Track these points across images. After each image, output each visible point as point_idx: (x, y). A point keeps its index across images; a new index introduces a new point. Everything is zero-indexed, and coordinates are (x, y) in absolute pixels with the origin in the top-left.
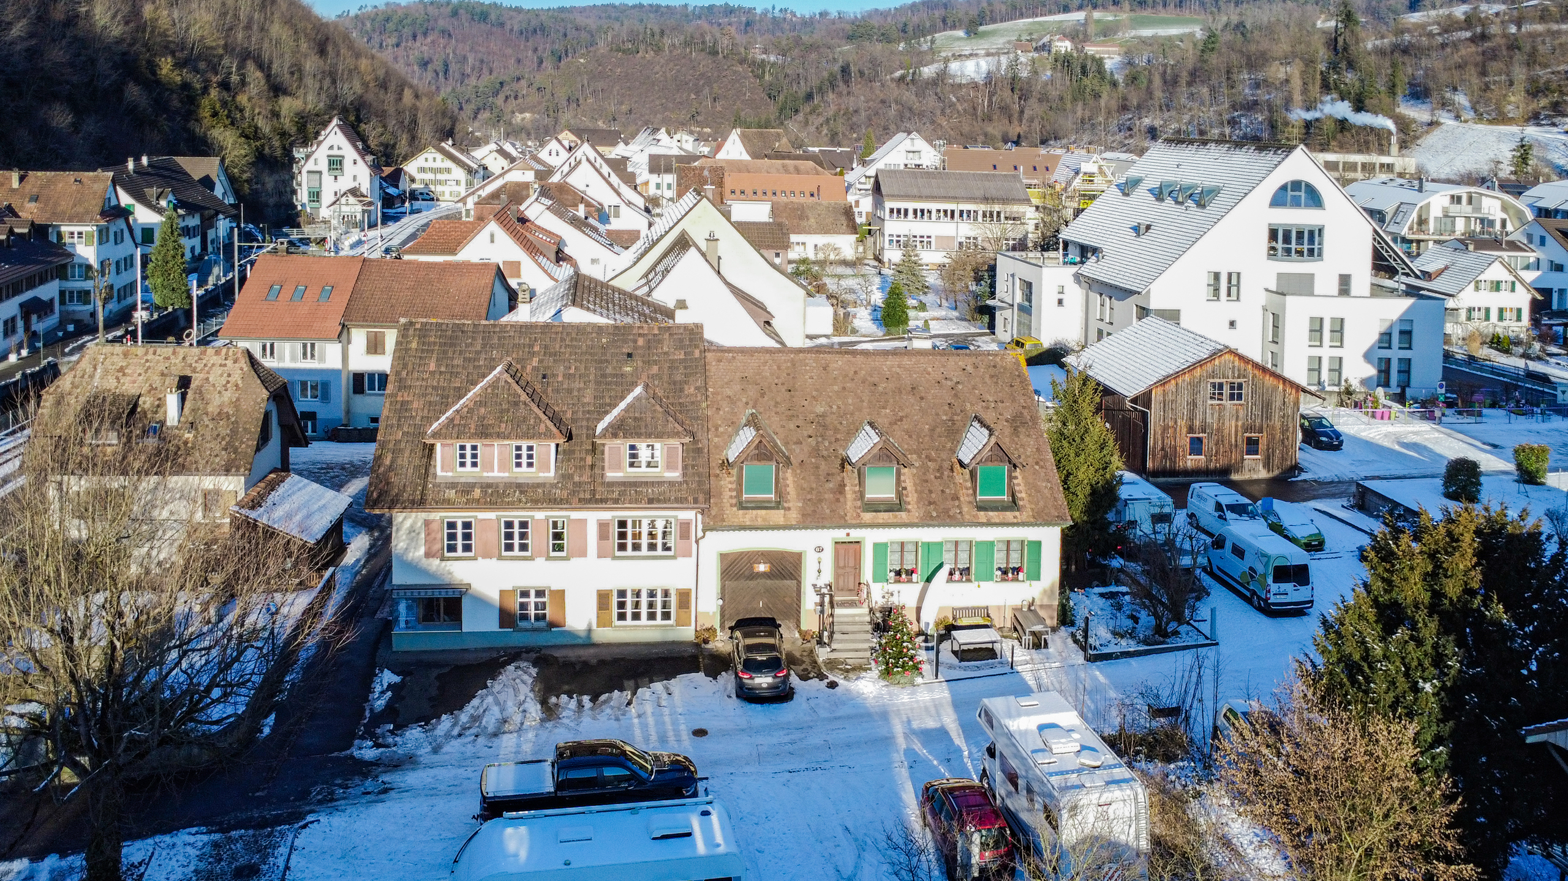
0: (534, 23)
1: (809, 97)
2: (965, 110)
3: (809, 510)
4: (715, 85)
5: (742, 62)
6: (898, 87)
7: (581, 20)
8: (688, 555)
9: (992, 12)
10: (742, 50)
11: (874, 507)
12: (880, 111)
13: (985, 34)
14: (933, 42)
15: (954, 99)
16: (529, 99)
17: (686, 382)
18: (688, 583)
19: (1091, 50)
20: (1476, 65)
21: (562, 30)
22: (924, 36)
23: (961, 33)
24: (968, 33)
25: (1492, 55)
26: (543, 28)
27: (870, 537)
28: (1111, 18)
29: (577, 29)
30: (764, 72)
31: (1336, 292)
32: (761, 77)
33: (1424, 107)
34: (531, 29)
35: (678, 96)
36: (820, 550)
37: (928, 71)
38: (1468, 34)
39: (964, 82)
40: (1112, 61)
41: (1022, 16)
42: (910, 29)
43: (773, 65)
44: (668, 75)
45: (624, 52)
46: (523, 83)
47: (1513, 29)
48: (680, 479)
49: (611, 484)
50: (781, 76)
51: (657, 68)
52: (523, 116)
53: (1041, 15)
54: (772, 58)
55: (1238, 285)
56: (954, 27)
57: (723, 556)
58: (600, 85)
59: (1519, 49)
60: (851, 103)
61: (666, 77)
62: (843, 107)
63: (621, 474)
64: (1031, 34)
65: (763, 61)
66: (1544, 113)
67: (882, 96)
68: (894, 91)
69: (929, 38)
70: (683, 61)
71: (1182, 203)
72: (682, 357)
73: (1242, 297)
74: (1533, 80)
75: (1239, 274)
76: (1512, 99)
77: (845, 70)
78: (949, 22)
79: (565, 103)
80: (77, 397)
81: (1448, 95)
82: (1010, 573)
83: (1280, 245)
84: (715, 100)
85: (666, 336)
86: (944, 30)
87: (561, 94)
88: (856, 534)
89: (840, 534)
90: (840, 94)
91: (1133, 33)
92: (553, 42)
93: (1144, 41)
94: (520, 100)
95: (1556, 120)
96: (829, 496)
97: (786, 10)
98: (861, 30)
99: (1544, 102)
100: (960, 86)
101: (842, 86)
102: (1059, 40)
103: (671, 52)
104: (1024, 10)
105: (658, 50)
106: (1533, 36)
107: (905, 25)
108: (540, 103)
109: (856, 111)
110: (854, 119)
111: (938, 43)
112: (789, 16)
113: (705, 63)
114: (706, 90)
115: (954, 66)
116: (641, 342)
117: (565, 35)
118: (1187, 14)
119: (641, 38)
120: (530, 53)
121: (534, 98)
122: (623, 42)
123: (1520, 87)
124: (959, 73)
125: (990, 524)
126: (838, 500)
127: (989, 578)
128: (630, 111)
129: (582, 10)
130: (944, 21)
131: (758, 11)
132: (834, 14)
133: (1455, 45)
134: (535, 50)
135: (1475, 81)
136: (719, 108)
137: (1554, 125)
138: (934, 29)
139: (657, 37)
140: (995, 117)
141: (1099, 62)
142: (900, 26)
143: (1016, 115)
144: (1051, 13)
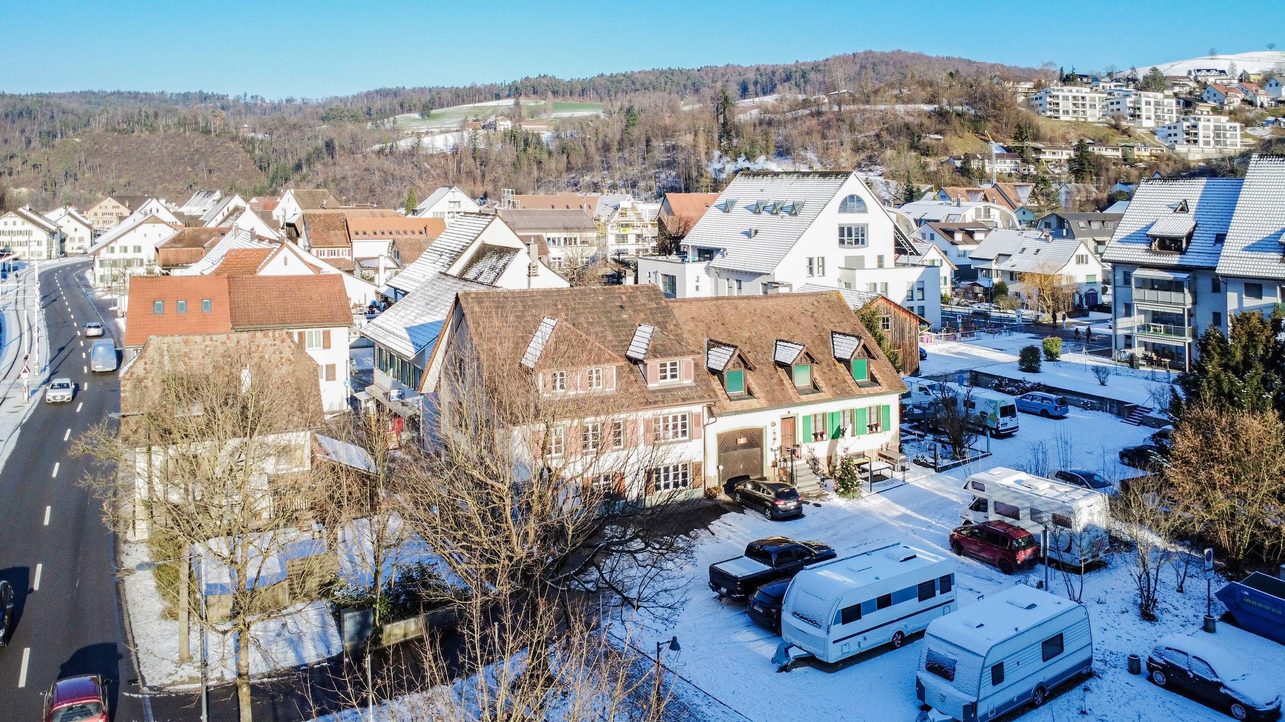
0: (19, 107)
1: (298, 167)
2: (438, 175)
3: (770, 397)
4: (211, 159)
5: (234, 139)
6: (379, 158)
7: (64, 104)
8: (699, 437)
9: (440, 98)
10: (234, 130)
11: (802, 392)
12: (366, 177)
13: (436, 117)
14: (395, 122)
15: (428, 167)
16: (22, 176)
17: (667, 322)
18: (699, 458)
19: (526, 127)
20: (818, 132)
21: (49, 114)
22: (388, 117)
23: (416, 116)
24: (422, 115)
25: (827, 125)
26: (30, 112)
27: (801, 412)
28: (533, 104)
29: (64, 113)
30: (254, 148)
31: (876, 266)
32: (252, 152)
33: (787, 161)
34: (17, 111)
35: (174, 170)
36: (774, 424)
37: (404, 144)
38: (807, 112)
39: (435, 153)
40: (546, 136)
41: (464, 102)
42: (373, 112)
43: (262, 141)
44: (164, 151)
45: (119, 131)
46: (18, 161)
47: (836, 108)
48: (694, 384)
49: (654, 392)
50: (270, 151)
51: (153, 145)
52: (18, 190)
53: (479, 102)
54: (260, 136)
55: (823, 266)
56: (410, 111)
57: (719, 436)
58: (98, 161)
59: (843, 121)
60: (339, 172)
61: (162, 153)
62: (330, 174)
63: (657, 385)
64: (476, 116)
65: (252, 138)
66: (864, 163)
67: (365, 165)
68: (376, 162)
69: (391, 119)
70: (178, 139)
71: (777, 213)
72: (655, 306)
73: (826, 273)
74: (855, 142)
75: (823, 258)
76: (843, 154)
77: (329, 145)
78: (406, 106)
79: (63, 178)
80: (152, 381)
81: (802, 153)
82: (873, 428)
83: (846, 238)
84: (210, 171)
85: (638, 293)
86: (402, 113)
87: (58, 170)
88: (793, 411)
89: (784, 412)
90: (325, 165)
91: (554, 115)
92: (41, 124)
93: (563, 121)
94: (15, 176)
95: (872, 167)
96: (777, 387)
97: (257, 97)
98: (333, 113)
99: (863, 156)
100: (432, 156)
101: (328, 159)
102: (502, 120)
103: (165, 131)
104: (465, 97)
105: (153, 130)
106: (851, 112)
107: (370, 109)
108: (36, 178)
109: (343, 178)
110: (342, 185)
111: (399, 123)
112: (259, 102)
113: (199, 141)
114: (202, 164)
115: (426, 141)
116: (624, 298)
117: (52, 117)
118: (588, 101)
119: (136, 119)
120: (17, 134)
121: (29, 174)
122: (119, 124)
123: (848, 146)
124: (430, 146)
125: (869, 395)
126: (783, 389)
127: (864, 432)
128: (129, 183)
129: (62, 96)
130: (402, 106)
131: (231, 98)
132: (299, 101)
133: (802, 118)
134: (23, 131)
135: (820, 143)
136: (214, 179)
137: (870, 170)
138: (393, 112)
139: (152, 119)
140: (463, 180)
141: (538, 137)
142: (365, 109)
143: (479, 178)
144: (486, 100)
